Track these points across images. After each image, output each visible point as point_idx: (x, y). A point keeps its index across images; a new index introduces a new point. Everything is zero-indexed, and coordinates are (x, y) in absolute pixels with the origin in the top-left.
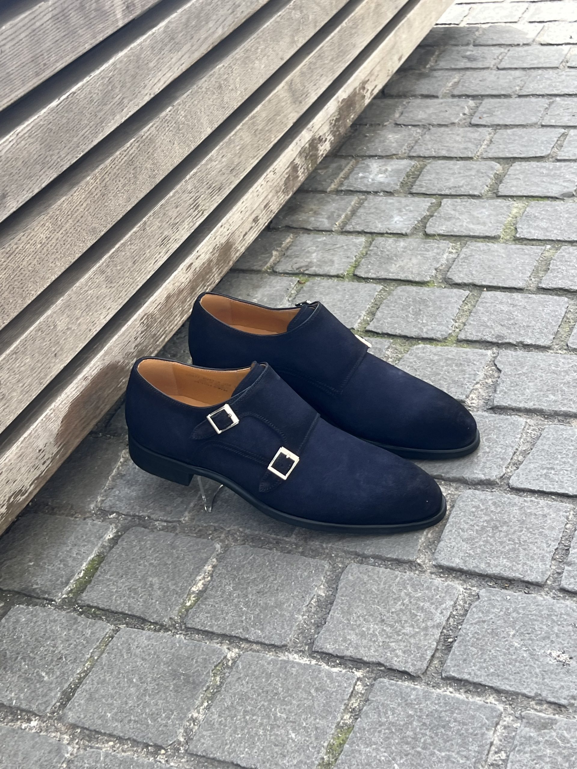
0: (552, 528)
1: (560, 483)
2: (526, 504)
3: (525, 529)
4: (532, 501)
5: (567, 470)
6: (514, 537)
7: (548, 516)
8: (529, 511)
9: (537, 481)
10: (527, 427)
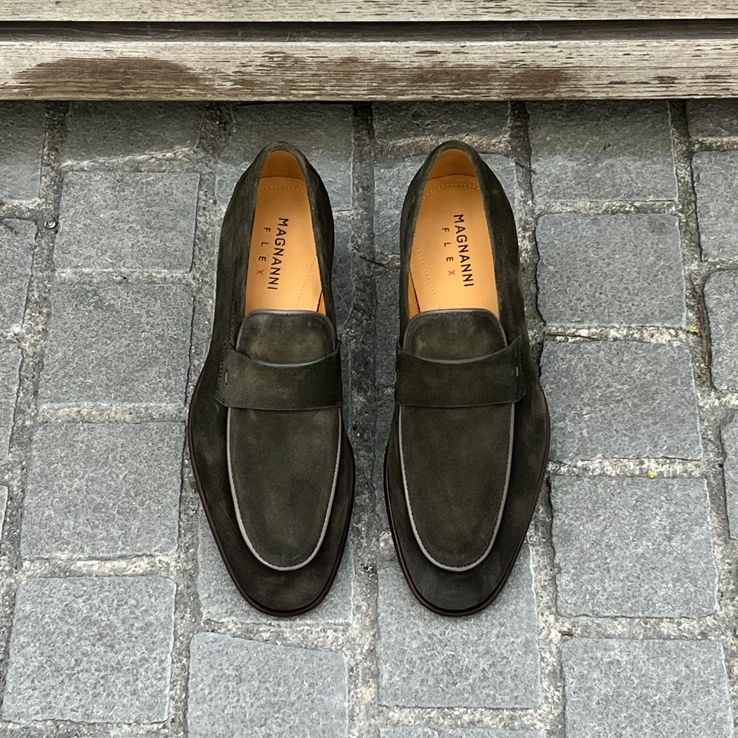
0: (109, 707)
1: (210, 696)
2: (157, 663)
3: (103, 674)
4: (164, 669)
5: (238, 701)
6: (84, 665)
7: (135, 697)
8: (141, 670)
9: (207, 667)
10: (341, 628)
